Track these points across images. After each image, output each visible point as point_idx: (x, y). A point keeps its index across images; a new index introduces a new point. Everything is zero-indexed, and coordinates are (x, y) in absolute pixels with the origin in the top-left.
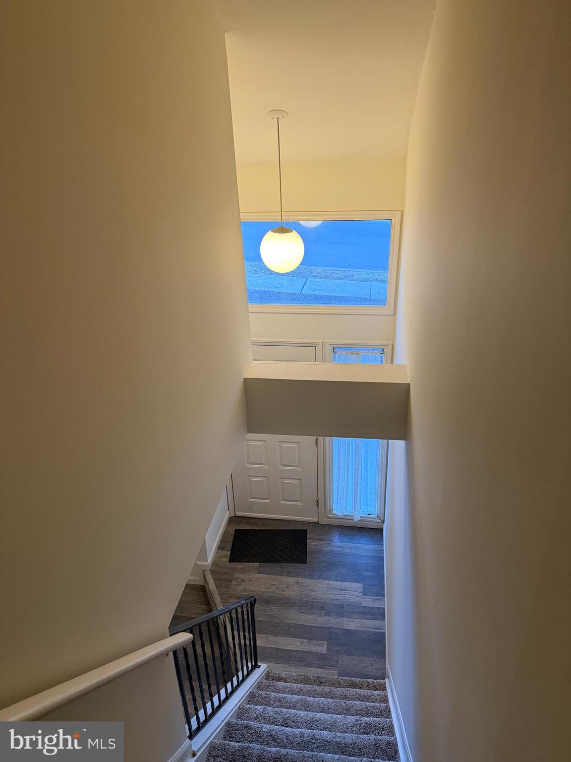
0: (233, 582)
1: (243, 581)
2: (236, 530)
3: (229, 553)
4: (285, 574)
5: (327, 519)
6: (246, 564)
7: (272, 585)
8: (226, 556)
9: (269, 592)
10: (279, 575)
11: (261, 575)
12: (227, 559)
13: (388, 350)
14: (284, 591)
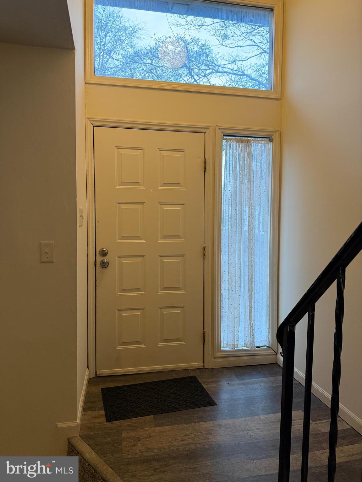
0: (124, 444)
1: (139, 439)
2: (102, 389)
3: (103, 412)
4: (197, 420)
5: (215, 360)
6: (133, 420)
7: (186, 435)
8: (100, 416)
9: (187, 444)
10: (189, 423)
11: (162, 427)
12: (104, 419)
13: (276, 137)
14: (208, 439)
